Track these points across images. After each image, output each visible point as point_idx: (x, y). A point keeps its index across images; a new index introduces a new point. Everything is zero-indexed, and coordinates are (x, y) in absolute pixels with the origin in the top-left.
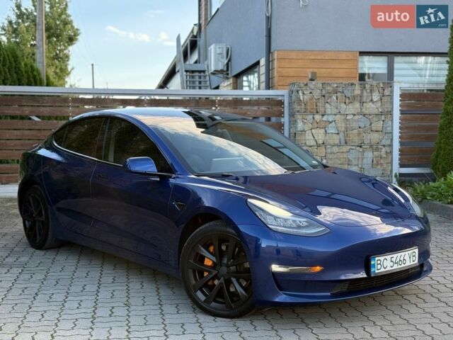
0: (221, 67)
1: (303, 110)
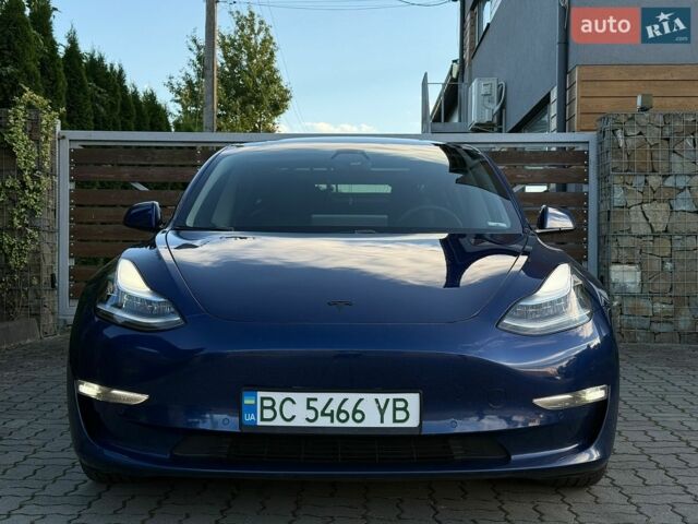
0: (487, 118)
1: (624, 167)
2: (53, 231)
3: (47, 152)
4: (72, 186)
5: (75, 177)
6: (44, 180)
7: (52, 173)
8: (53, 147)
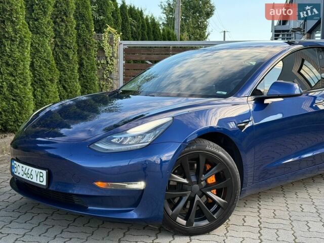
0: (297, 26)
2: (118, 79)
3: (115, 50)
4: (124, 62)
5: (125, 59)
6: (115, 60)
7: (117, 58)
8: (118, 47)
